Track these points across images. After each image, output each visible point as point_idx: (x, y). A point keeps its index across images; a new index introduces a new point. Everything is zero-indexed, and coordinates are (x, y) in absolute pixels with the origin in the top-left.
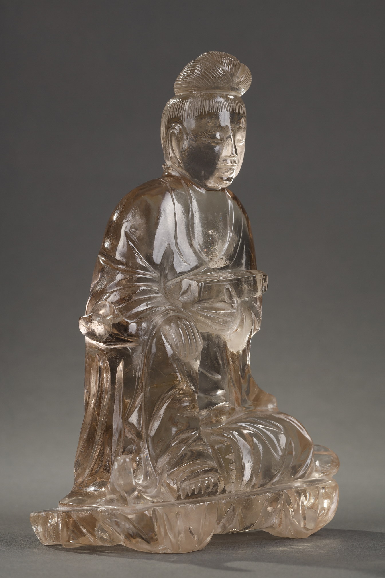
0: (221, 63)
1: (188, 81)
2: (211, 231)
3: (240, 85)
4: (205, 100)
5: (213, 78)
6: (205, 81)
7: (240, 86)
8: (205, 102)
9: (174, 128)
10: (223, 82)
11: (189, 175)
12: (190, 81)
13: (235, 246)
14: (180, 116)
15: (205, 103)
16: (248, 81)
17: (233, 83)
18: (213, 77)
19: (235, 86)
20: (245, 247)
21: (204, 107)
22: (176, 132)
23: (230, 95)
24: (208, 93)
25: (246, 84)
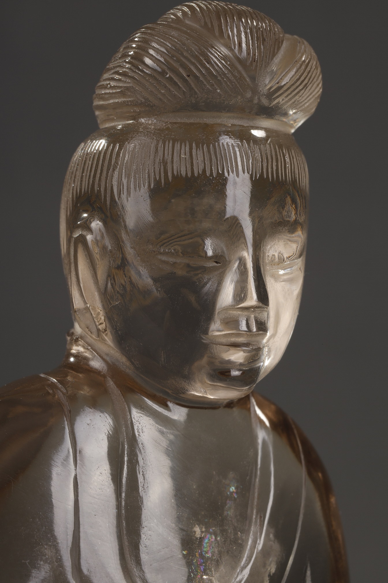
0: (217, 34)
1: (121, 87)
2: (201, 529)
3: (278, 97)
4: (167, 143)
5: (188, 76)
6: (166, 87)
7: (280, 99)
8: (166, 148)
9: (86, 227)
10: (220, 89)
11: (128, 363)
12: (127, 88)
13: (273, 570)
14: (99, 191)
15: (166, 152)
16: (306, 86)
17: (255, 91)
18: (190, 74)
19: (265, 102)
20: (309, 573)
21: (165, 163)
22: (89, 237)
23: (257, 128)
24: (179, 120)
25: (300, 94)
